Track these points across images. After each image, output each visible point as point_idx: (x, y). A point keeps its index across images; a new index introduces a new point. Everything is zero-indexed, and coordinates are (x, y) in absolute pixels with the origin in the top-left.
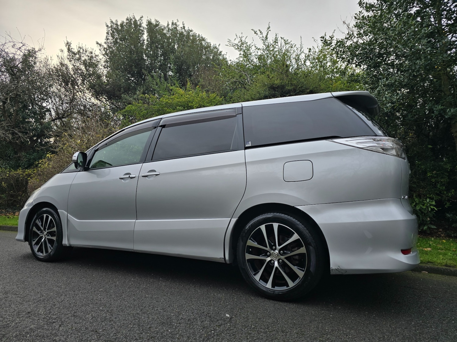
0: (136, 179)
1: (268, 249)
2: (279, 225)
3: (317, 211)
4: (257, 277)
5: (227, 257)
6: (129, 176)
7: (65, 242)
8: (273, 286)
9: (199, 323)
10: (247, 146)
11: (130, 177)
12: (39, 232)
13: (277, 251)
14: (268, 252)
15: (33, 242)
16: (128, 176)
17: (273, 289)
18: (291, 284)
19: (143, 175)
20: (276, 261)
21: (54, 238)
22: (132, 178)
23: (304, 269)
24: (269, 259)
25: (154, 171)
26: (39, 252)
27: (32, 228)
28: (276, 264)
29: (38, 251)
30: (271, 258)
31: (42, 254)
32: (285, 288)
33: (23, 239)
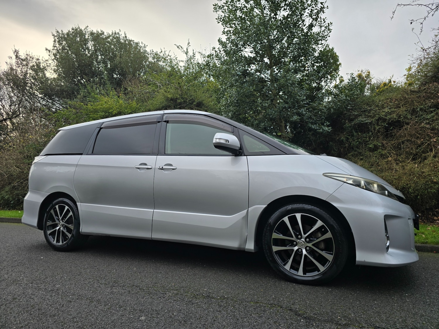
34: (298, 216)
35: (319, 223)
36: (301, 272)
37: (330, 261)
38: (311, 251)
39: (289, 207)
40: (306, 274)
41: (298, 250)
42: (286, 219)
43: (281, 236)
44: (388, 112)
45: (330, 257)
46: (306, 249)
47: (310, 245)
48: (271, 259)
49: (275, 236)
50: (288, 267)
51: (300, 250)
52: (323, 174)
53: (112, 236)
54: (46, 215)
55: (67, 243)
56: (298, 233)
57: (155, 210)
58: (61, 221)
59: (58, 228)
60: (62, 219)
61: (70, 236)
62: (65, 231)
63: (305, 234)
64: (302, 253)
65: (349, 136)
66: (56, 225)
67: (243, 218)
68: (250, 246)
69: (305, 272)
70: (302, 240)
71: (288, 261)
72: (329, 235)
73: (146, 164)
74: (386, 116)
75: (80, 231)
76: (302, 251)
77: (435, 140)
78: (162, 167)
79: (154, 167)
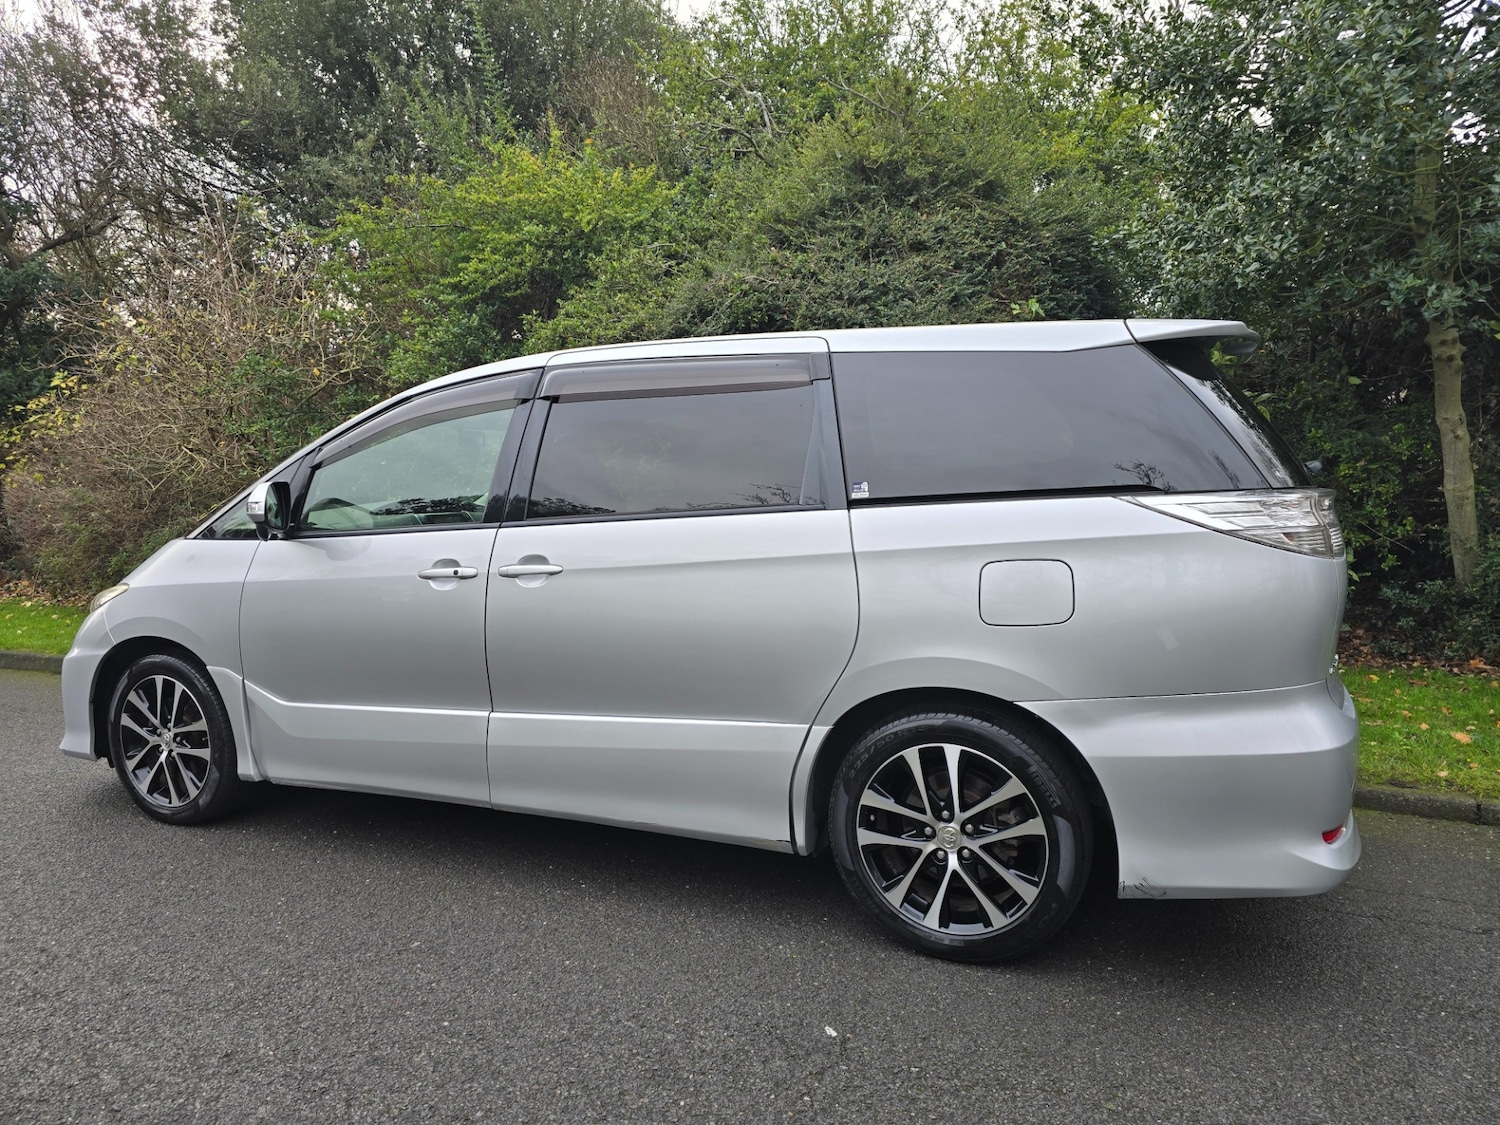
0: (481, 581)
1: (928, 818)
2: (962, 751)
3: (1084, 720)
4: (895, 897)
5: (801, 840)
6: (456, 573)
7: (246, 768)
8: (943, 923)
9: (758, 1068)
10: (854, 496)
11: (459, 574)
12: (143, 732)
13: (954, 826)
14: (926, 825)
15: (127, 762)
16: (450, 571)
17: (943, 930)
18: (999, 920)
19: (504, 569)
20: (952, 852)
21: (205, 753)
22: (463, 578)
23: (1037, 879)
24: (930, 847)
25: (542, 560)
26: (155, 795)
27: (118, 718)
28: (953, 862)
29: (151, 791)
30: (936, 844)
31: (168, 801)
32: (977, 929)
33: (88, 752)
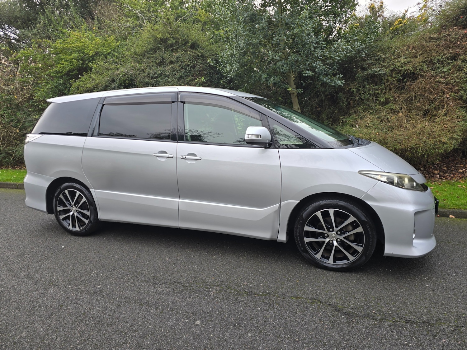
34: (331, 211)
35: (352, 219)
36: (331, 261)
37: (359, 252)
38: (341, 243)
39: (323, 202)
40: (335, 263)
41: (329, 241)
42: (319, 214)
43: (313, 229)
44: (404, 62)
45: (360, 249)
46: (337, 240)
47: (342, 237)
48: (302, 249)
49: (307, 228)
50: (318, 256)
51: (331, 241)
52: (359, 171)
53: (135, 223)
54: (54, 200)
55: (85, 229)
56: (330, 227)
57: (180, 200)
58: (74, 206)
59: (71, 213)
60: (75, 205)
61: (87, 221)
62: (80, 217)
63: (337, 227)
64: (333, 245)
65: (360, 87)
66: (69, 211)
67: (275, 212)
68: (282, 237)
69: (335, 261)
70: (334, 232)
71: (320, 251)
72: (360, 229)
73: (165, 153)
74: (402, 67)
75: (99, 217)
76: (333, 243)
77: (448, 96)
78: (185, 157)
79: (175, 156)
